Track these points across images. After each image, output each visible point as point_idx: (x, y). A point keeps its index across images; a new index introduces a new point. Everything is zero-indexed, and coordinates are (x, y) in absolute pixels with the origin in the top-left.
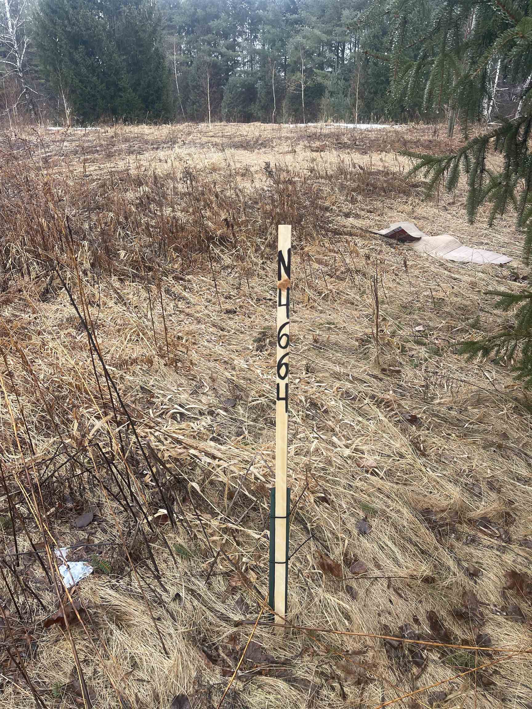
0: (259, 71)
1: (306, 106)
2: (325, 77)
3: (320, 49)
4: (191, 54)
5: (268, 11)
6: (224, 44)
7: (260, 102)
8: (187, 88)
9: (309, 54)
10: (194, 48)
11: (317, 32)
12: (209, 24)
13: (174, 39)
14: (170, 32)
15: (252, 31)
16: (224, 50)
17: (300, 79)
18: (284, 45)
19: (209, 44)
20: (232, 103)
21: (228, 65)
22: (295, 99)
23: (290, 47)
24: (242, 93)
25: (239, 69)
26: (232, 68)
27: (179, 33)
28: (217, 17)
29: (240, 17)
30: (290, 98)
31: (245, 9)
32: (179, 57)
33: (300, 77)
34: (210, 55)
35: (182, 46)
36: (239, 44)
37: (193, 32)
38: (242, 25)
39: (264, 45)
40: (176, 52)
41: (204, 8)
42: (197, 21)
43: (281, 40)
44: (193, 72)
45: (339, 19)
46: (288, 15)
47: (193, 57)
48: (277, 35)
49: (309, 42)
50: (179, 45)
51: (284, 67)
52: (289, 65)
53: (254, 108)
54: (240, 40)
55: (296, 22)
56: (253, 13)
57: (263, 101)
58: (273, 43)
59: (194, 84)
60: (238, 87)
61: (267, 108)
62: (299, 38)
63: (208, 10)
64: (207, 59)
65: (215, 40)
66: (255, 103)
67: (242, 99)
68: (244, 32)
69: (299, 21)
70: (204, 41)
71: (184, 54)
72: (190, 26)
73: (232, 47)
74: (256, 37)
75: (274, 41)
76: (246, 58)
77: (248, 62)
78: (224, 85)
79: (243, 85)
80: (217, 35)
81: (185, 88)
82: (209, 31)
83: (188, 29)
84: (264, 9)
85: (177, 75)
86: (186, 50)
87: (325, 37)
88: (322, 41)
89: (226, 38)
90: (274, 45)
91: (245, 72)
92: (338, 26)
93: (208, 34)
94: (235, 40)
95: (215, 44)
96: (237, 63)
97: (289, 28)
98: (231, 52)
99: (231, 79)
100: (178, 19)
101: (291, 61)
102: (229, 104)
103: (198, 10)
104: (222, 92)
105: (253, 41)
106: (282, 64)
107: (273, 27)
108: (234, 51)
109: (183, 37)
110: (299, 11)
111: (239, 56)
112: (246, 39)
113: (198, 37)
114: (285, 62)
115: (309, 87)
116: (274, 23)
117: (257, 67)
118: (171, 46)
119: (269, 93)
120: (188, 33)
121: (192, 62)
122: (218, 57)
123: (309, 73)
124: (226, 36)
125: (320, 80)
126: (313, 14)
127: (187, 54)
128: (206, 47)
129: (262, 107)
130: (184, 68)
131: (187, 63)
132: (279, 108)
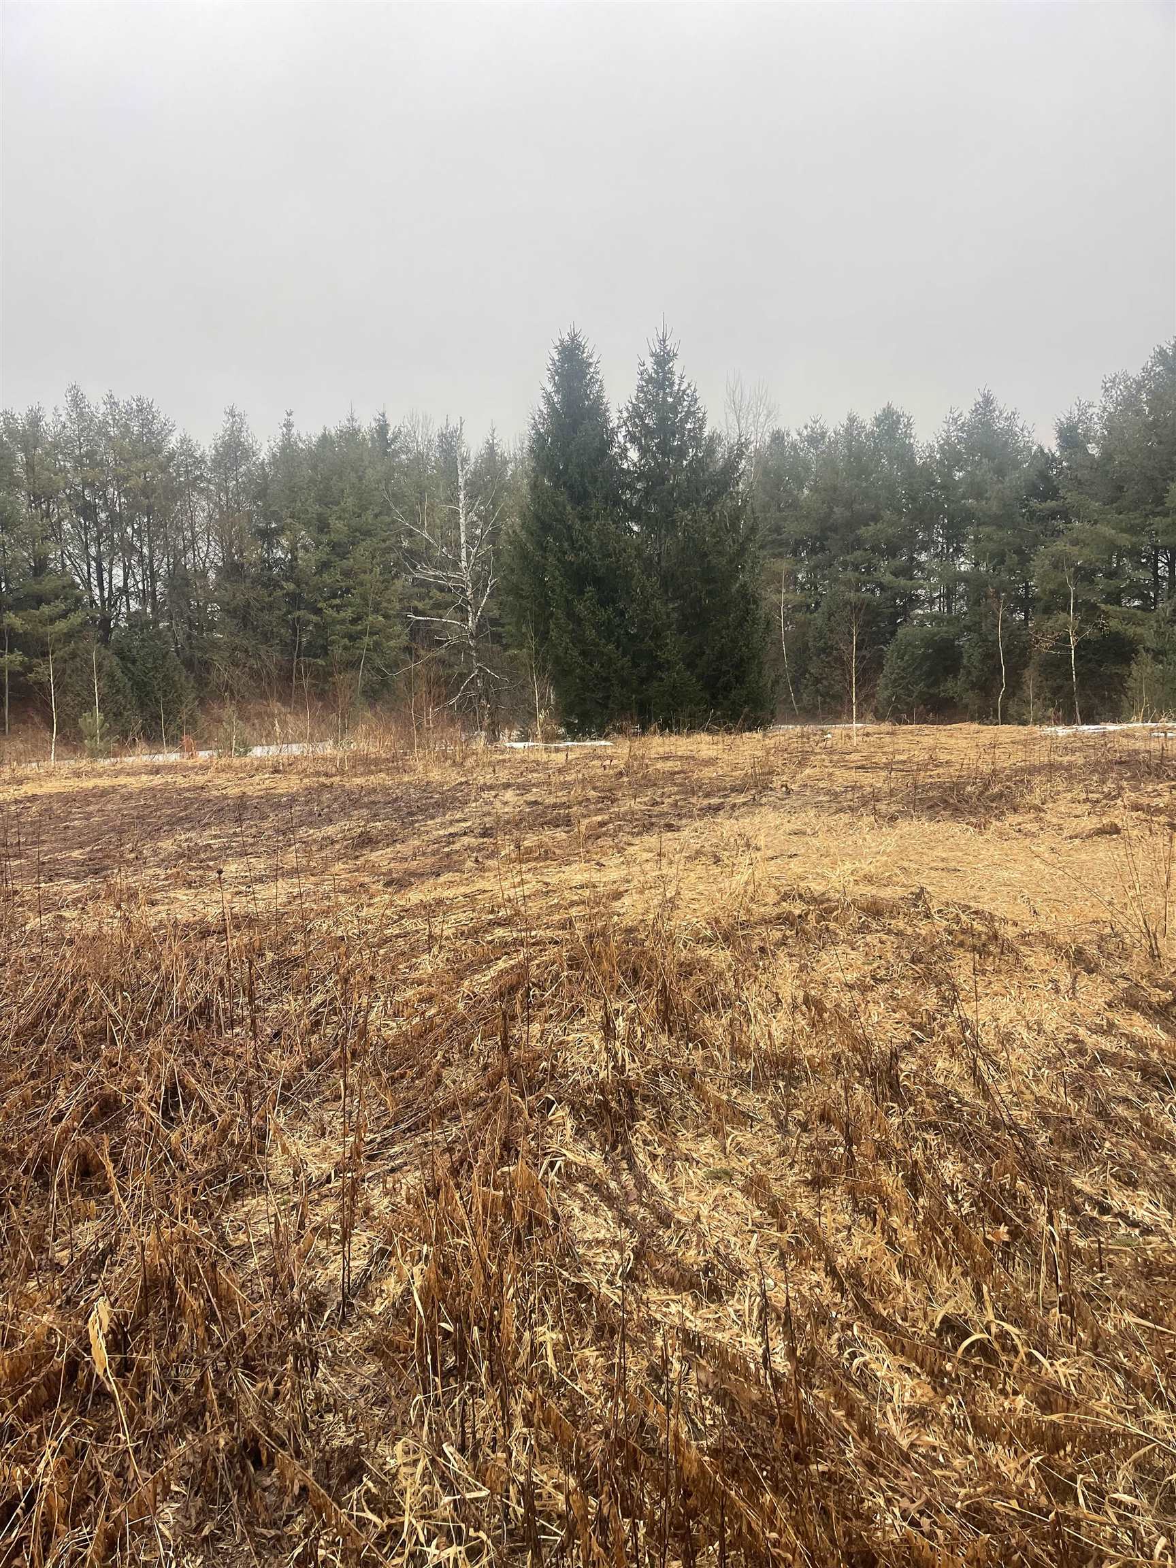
0: (965, 614)
1: (1081, 683)
2: (1129, 619)
3: (1110, 564)
4: (816, 589)
5: (988, 499)
6: (888, 567)
7: (969, 673)
8: (804, 652)
9: (1085, 575)
10: (824, 578)
11: (1108, 531)
12: (858, 532)
13: (783, 565)
14: (776, 552)
15: (949, 540)
16: (888, 578)
17: (1065, 625)
18: (1024, 559)
19: (856, 568)
20: (903, 678)
21: (895, 606)
22: (1055, 667)
23: (1040, 563)
24: (926, 657)
25: (920, 612)
26: (905, 611)
27: (795, 553)
28: (875, 518)
29: (924, 515)
30: (1041, 666)
31: (936, 499)
32: (790, 596)
33: (1069, 621)
34: (858, 590)
35: (800, 576)
36: (920, 566)
37: (823, 549)
38: (928, 528)
39: (976, 564)
40: (787, 587)
41: (849, 505)
42: (834, 529)
43: (1019, 552)
44: (819, 622)
45: (1159, 501)
46: (1034, 502)
47: (821, 595)
48: (1008, 544)
49: (1086, 551)
50: (792, 574)
51: (1026, 603)
52: (1036, 599)
53: (952, 687)
54: (923, 557)
55: (1053, 515)
56: (953, 506)
57: (975, 673)
58: (999, 559)
59: (821, 644)
60: (916, 647)
61: (985, 688)
62: (1061, 545)
63: (856, 507)
64: (852, 596)
65: (869, 561)
66: (955, 677)
67: (924, 668)
68: (933, 542)
69: (1059, 512)
70: (845, 564)
71: (803, 589)
72: (817, 538)
73: (905, 572)
74: (958, 550)
75: (1003, 555)
76: (935, 590)
77: (939, 597)
78: (886, 642)
79: (929, 642)
80: (874, 551)
81: (801, 653)
82: (858, 544)
83: (814, 544)
84: (979, 496)
85: (785, 629)
86: (806, 582)
87: (1125, 540)
88: (1118, 548)
89: (894, 556)
90: (1002, 562)
91: (934, 618)
92: (1155, 514)
93: (854, 549)
94: (912, 559)
95: (868, 569)
96: (914, 601)
97: (1037, 528)
98: (902, 581)
99: (900, 632)
100: (792, 529)
101: (1044, 591)
102: (896, 680)
103: (835, 509)
104: (881, 657)
105: (952, 557)
106: (1017, 597)
107: (1000, 527)
108: (912, 578)
109: (802, 559)
110: (1062, 493)
111: (921, 587)
112: (936, 555)
113: (835, 557)
114: (1027, 593)
115: (1089, 642)
116: (999, 522)
117: (961, 606)
118: (776, 576)
119: (991, 656)
120: (813, 551)
121: (817, 604)
122: (873, 592)
123: (1089, 611)
124: (893, 552)
125: (1114, 624)
126: (1094, 497)
127: (809, 589)
128: (851, 574)
129: (973, 686)
130: (799, 616)
131: (808, 606)
132: (1015, 686)
